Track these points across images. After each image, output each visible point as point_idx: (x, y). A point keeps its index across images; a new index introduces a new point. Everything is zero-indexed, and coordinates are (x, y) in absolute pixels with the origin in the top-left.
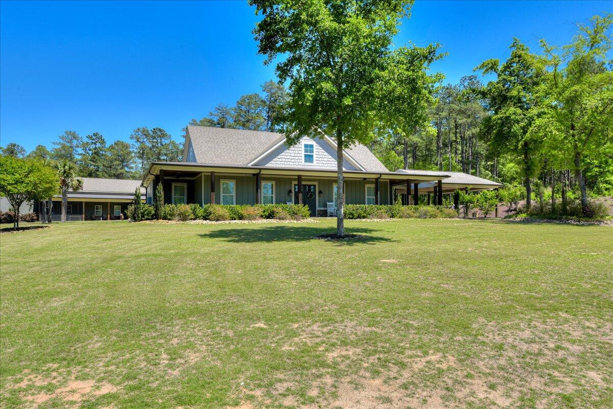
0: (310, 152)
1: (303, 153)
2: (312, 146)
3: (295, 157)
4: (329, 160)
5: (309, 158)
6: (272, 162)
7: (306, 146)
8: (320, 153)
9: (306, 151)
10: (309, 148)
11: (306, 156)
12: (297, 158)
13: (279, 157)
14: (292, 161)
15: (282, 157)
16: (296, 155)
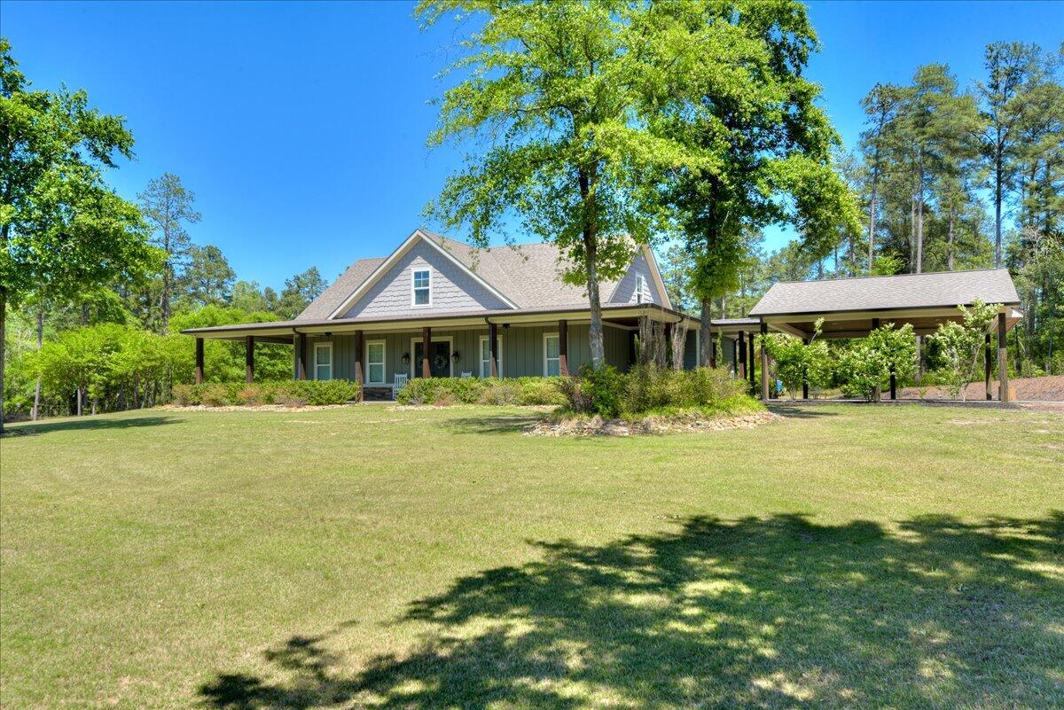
0: (424, 286)
1: (413, 288)
2: (426, 274)
3: (399, 298)
4: (456, 294)
5: (422, 296)
6: (366, 310)
7: (417, 275)
8: (441, 285)
9: (417, 284)
10: (422, 277)
11: (417, 292)
12: (403, 298)
13: (376, 300)
14: (396, 304)
15: (380, 299)
16: (402, 293)
